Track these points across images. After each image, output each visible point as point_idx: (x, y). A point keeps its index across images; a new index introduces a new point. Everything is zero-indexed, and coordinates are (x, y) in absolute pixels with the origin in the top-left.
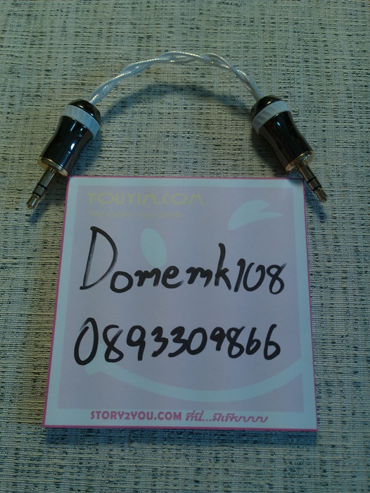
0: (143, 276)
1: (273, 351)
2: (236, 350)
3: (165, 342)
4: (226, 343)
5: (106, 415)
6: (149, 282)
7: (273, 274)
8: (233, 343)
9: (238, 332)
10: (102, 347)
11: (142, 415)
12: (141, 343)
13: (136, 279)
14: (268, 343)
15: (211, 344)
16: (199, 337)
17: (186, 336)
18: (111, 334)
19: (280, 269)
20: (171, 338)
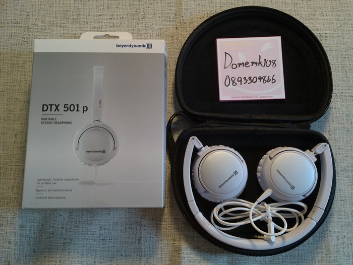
0: (240, 64)
1: (274, 81)
2: (265, 81)
3: (247, 80)
4: (262, 80)
5: (234, 97)
6: (242, 66)
7: (273, 62)
8: (264, 80)
9: (265, 77)
10: (231, 82)
11: (243, 97)
12: (241, 81)
13: (238, 65)
14: (273, 79)
15: (258, 80)
16: (255, 79)
17: (252, 79)
18: (233, 79)
19: (275, 61)
20: (248, 80)
